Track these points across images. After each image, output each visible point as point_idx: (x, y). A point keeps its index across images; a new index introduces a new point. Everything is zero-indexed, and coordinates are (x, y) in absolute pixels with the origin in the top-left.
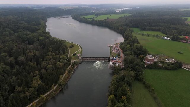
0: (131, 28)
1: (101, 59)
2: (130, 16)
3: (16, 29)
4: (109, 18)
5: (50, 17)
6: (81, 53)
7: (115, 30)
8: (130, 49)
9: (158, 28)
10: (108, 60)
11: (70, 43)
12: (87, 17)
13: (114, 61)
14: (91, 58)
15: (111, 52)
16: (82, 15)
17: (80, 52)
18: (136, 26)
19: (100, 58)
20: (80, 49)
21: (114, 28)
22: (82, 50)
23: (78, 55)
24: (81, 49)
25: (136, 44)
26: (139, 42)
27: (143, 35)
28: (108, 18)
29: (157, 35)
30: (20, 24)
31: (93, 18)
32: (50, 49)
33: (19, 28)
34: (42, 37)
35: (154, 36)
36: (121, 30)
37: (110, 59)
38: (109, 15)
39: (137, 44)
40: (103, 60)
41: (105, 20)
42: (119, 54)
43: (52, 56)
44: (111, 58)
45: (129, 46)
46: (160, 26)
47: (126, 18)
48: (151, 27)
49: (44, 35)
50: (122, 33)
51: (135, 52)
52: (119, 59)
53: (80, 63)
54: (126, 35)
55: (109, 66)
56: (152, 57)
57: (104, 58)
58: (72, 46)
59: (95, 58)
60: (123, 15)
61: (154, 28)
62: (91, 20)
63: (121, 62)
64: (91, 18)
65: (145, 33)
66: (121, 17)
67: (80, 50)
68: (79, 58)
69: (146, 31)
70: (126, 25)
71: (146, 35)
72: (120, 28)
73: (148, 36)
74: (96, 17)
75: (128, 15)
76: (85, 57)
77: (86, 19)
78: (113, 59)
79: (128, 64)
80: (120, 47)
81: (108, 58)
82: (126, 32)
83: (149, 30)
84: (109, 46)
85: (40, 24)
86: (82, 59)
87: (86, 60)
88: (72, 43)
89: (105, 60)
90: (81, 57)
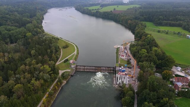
0: (144, 23)
1: (103, 70)
2: (140, 8)
3: (3, 22)
4: (116, 9)
5: (51, 7)
6: (76, 59)
7: (122, 25)
8: (146, 56)
9: (177, 23)
10: (113, 70)
11: (65, 42)
12: (90, 8)
13: (122, 75)
14: (89, 67)
15: (117, 58)
16: (86, 6)
17: (75, 56)
18: (150, 20)
19: (102, 68)
20: (76, 52)
21: (122, 22)
22: (78, 53)
23: (71, 61)
24: (78, 51)
25: (154, 48)
26: (158, 45)
27: (159, 32)
28: (114, 9)
29: (179, 33)
30: (10, 15)
31: (98, 9)
32: (33, 52)
33: (7, 21)
34: (29, 34)
35: (174, 33)
36: (130, 24)
37: (117, 70)
38: (115, 7)
39: (156, 48)
40: (105, 70)
41: (111, 11)
42: (129, 62)
43: (30, 65)
44: (117, 68)
45: (144, 51)
46: (180, 20)
47: (135, 9)
48: (169, 22)
49: (35, 29)
50: (132, 28)
51: (155, 63)
52: (130, 70)
53: (72, 76)
54: (138, 33)
55: (115, 82)
56: (181, 71)
57: (108, 67)
58: (66, 47)
59: (94, 68)
60: (132, 6)
61: (173, 22)
62: (95, 11)
63: (132, 77)
64: (95, 10)
65: (162, 28)
66: (129, 8)
67: (76, 54)
68: (72, 66)
69: (162, 26)
70: (136, 18)
71: (163, 32)
72: (129, 22)
73: (167, 33)
74: (101, 8)
75: (138, 6)
76: (81, 66)
77: (90, 10)
78: (120, 71)
79: (147, 90)
80: (130, 49)
81: (114, 68)
82: (137, 28)
83: (166, 25)
84: (115, 47)
85: (35, 15)
86: (76, 69)
87: (81, 70)
88: (68, 41)
89: (108, 70)
90: (74, 66)
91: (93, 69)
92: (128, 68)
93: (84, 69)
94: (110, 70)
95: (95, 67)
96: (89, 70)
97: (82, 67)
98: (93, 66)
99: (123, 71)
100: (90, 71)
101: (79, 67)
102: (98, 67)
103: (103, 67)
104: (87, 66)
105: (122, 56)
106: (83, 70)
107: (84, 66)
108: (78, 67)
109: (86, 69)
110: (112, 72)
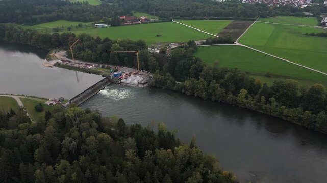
10: (109, 81)
20: (15, 97)
57: (102, 81)
68: (66, 105)
76: (74, 98)
87: (80, 103)
90: (68, 103)
91: (90, 93)
93: (81, 99)
94: (107, 83)
95: (89, 89)
96: (87, 96)
97: (77, 98)
99: (121, 75)
100: (90, 96)
102: (93, 87)
103: (97, 84)
104: (81, 94)
105: (86, 67)
106: (82, 102)
107: (77, 96)
109: (84, 97)
110: (109, 83)
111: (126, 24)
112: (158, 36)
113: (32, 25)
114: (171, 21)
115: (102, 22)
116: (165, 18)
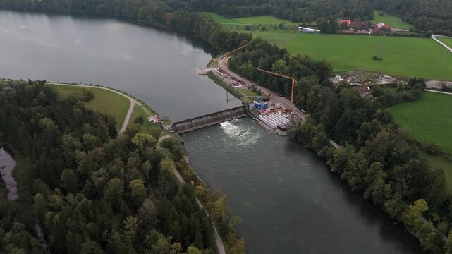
10: (245, 112)
13: (269, 112)
14: (200, 120)
15: (230, 89)
17: (145, 109)
19: (224, 114)
20: (134, 101)
23: (153, 119)
27: (247, 29)
29: (281, 26)
35: (275, 28)
36: (173, 22)
37: (251, 108)
40: (232, 116)
42: (256, 91)
44: (251, 105)
52: (270, 103)
57: (233, 109)
58: (89, 96)
59: (210, 118)
63: (288, 111)
65: (247, 22)
67: (139, 104)
68: (166, 127)
71: (254, 28)
73: (264, 29)
76: (182, 122)
78: (259, 108)
81: (243, 107)
83: (247, 14)
84: (198, 73)
86: (177, 130)
87: (188, 130)
88: (73, 84)
89: (237, 114)
90: (170, 126)
92: (264, 100)
93: (192, 126)
94: (240, 113)
95: (210, 115)
96: (203, 124)
97: (184, 124)
98: (207, 116)
99: (265, 107)
100: (205, 125)
101: (179, 125)
102: (216, 114)
103: (225, 111)
104: (194, 119)
105: (235, 85)
106: (191, 129)
107: (188, 121)
108: (177, 125)
109: (197, 124)
110: (244, 115)
111: (345, 31)
112: (375, 58)
113: (230, 18)
114: (429, 36)
115: (314, 23)
116: (422, 31)
